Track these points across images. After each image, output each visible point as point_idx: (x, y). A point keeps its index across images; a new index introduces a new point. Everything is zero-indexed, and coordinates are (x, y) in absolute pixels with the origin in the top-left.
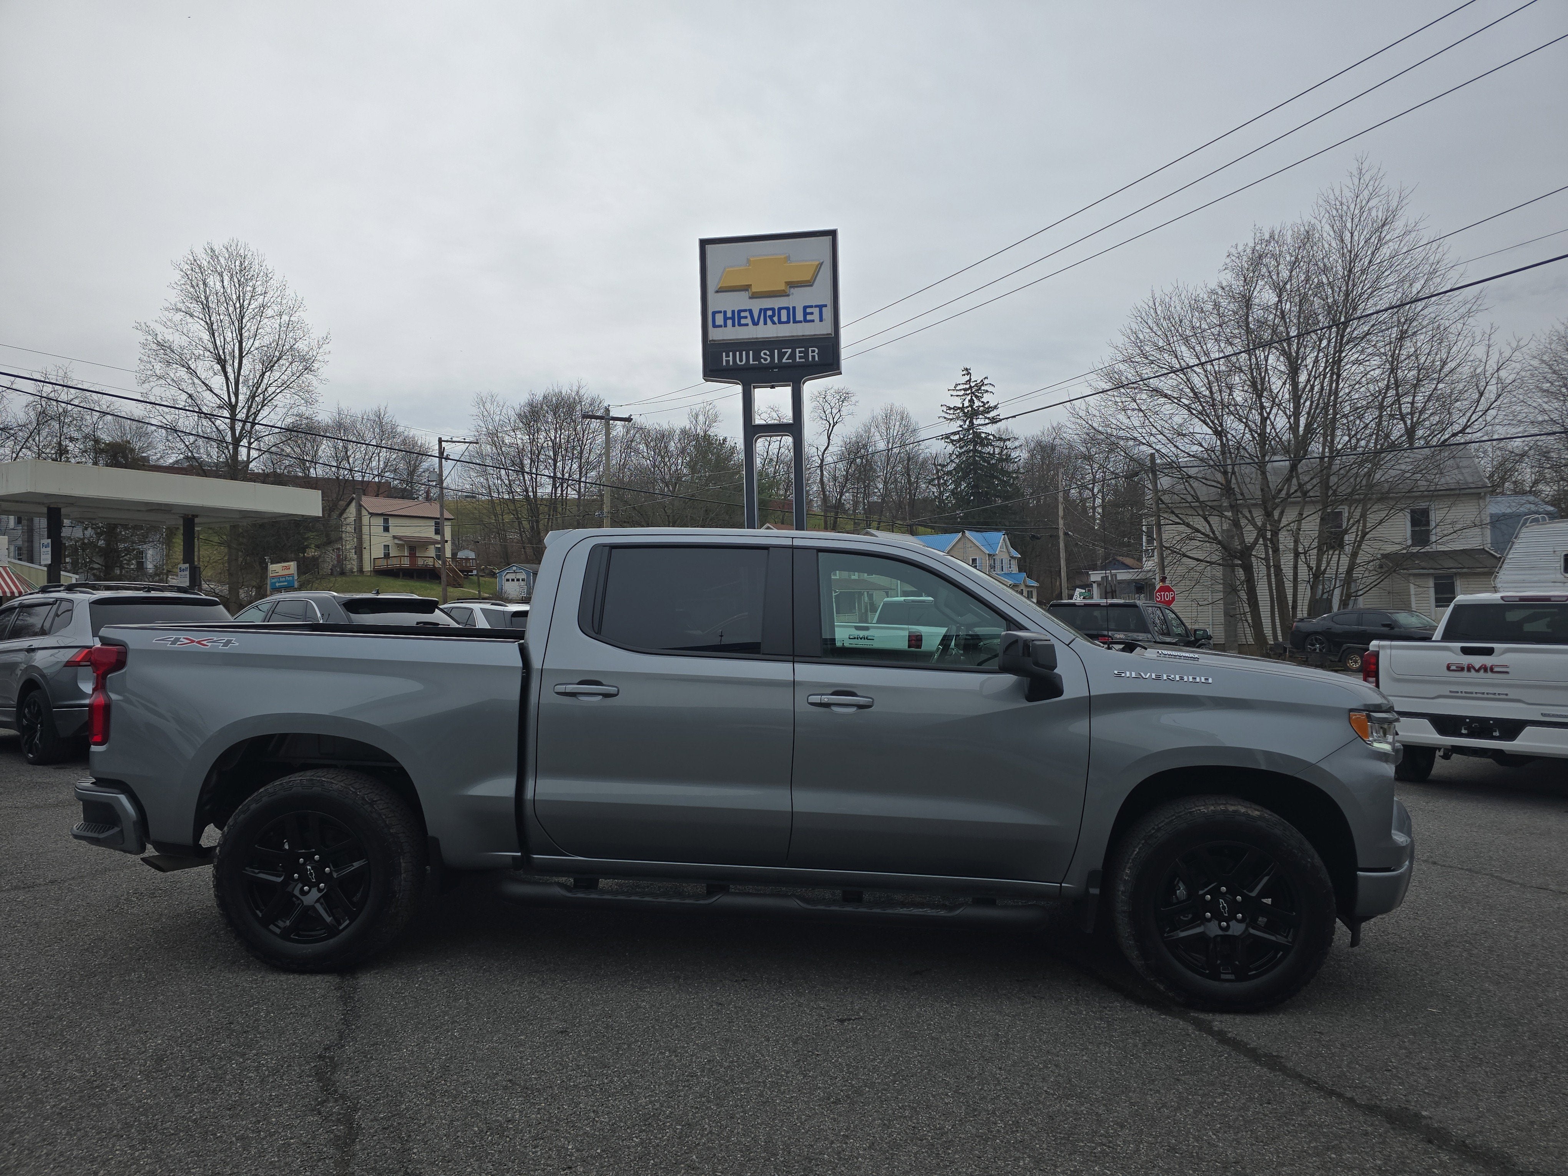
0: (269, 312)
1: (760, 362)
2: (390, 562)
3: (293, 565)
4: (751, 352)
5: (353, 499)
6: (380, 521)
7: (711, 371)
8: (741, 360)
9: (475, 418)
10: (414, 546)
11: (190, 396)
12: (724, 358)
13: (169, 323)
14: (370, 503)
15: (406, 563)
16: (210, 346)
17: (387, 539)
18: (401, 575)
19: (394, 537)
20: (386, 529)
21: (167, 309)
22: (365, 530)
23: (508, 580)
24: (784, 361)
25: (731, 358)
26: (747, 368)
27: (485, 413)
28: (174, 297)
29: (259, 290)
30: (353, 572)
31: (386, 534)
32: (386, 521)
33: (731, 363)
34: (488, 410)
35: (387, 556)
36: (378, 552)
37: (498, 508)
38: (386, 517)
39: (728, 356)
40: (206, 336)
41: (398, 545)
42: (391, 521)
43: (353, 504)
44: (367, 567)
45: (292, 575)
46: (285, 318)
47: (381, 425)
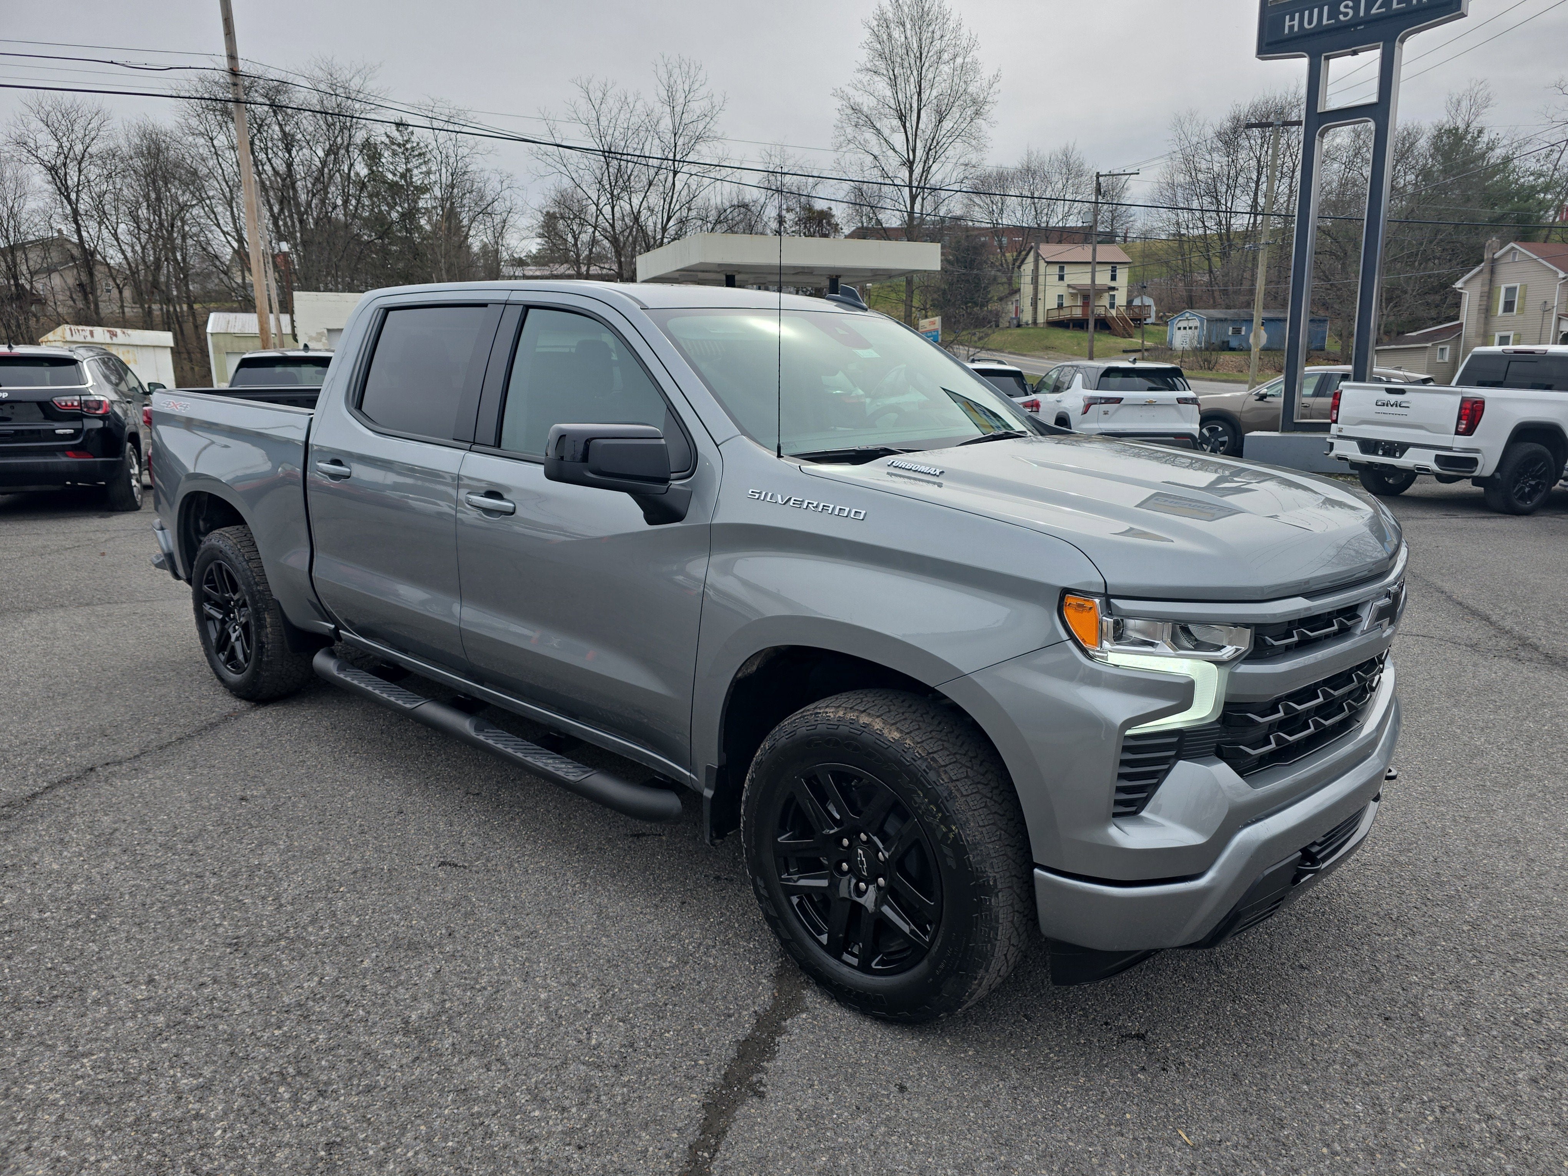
0: (945, 57)
1: (1337, 19)
2: (1062, 313)
3: (938, 320)
4: (1326, 8)
5: (1032, 248)
6: (1056, 269)
7: (1269, 44)
8: (1310, 23)
9: (1170, 143)
10: (1087, 296)
11: (875, 157)
12: (1287, 23)
13: (859, 85)
14: (1048, 250)
15: (1078, 313)
16: (892, 103)
17: (1061, 289)
18: (1071, 325)
19: (1069, 286)
20: (1061, 278)
21: (859, 71)
22: (1041, 279)
23: (1179, 329)
24: (1374, 11)
25: (1296, 23)
26: (1320, 32)
27: (1183, 136)
28: (864, 57)
29: (937, 35)
30: (1027, 324)
31: (1061, 282)
32: (1062, 269)
33: (1296, 29)
34: (1186, 132)
35: (1060, 306)
36: (1052, 303)
37: (1186, 246)
38: (1062, 265)
39: (1292, 19)
40: (888, 93)
41: (1072, 295)
42: (1067, 269)
43: (1032, 253)
44: (1041, 319)
45: (936, 330)
46: (959, 60)
47: (1068, 165)
